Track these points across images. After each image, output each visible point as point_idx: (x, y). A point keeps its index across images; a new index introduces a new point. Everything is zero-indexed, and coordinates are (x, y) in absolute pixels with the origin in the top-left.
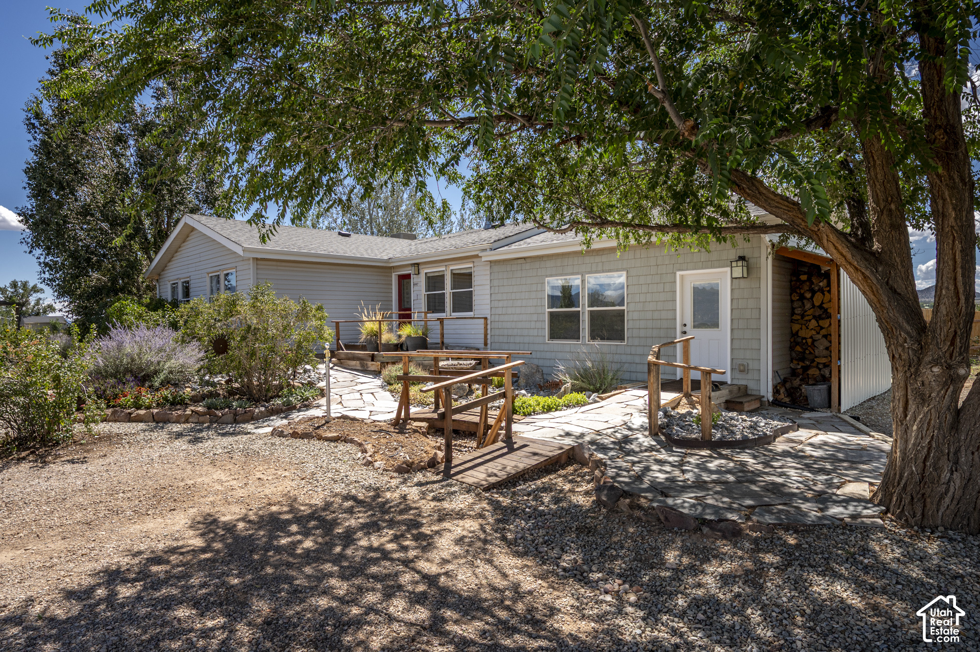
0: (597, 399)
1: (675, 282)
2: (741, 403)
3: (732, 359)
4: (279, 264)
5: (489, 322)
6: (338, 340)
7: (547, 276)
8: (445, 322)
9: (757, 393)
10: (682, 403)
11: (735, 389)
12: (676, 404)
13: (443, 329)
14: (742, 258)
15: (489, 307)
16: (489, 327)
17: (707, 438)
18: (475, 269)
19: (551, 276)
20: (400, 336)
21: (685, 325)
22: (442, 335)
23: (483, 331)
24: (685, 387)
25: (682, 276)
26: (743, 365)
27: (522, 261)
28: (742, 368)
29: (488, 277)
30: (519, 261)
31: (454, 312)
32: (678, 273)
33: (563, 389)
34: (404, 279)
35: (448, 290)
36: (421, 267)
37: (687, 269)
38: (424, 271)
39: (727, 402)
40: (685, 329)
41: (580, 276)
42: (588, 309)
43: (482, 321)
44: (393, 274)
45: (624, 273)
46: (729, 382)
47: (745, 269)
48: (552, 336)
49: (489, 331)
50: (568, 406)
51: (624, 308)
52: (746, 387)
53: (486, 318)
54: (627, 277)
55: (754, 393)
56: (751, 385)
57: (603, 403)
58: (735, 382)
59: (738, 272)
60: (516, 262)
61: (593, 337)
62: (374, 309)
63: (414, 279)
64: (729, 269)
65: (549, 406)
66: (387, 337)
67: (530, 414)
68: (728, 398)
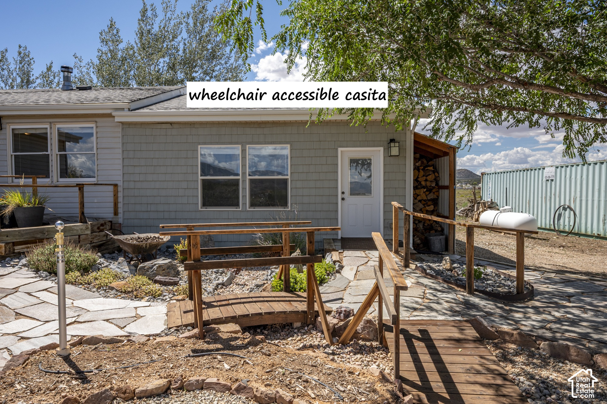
0: (339, 263)
1: (337, 157)
3: (384, 220)
5: (120, 189)
7: (200, 144)
8: (86, 188)
13: (83, 197)
15: (120, 173)
16: (120, 194)
18: (99, 129)
19: (204, 143)
21: (344, 193)
22: (82, 204)
23: (112, 199)
25: (343, 152)
27: (168, 126)
30: (164, 126)
31: (62, 177)
32: (340, 149)
35: (54, 152)
36: (5, 121)
37: (347, 147)
38: (10, 126)
40: (343, 196)
41: (240, 146)
42: (248, 177)
43: (111, 188)
45: (289, 146)
48: (204, 204)
49: (120, 199)
51: (288, 177)
53: (116, 185)
54: (291, 150)
60: (159, 126)
64: (382, 148)
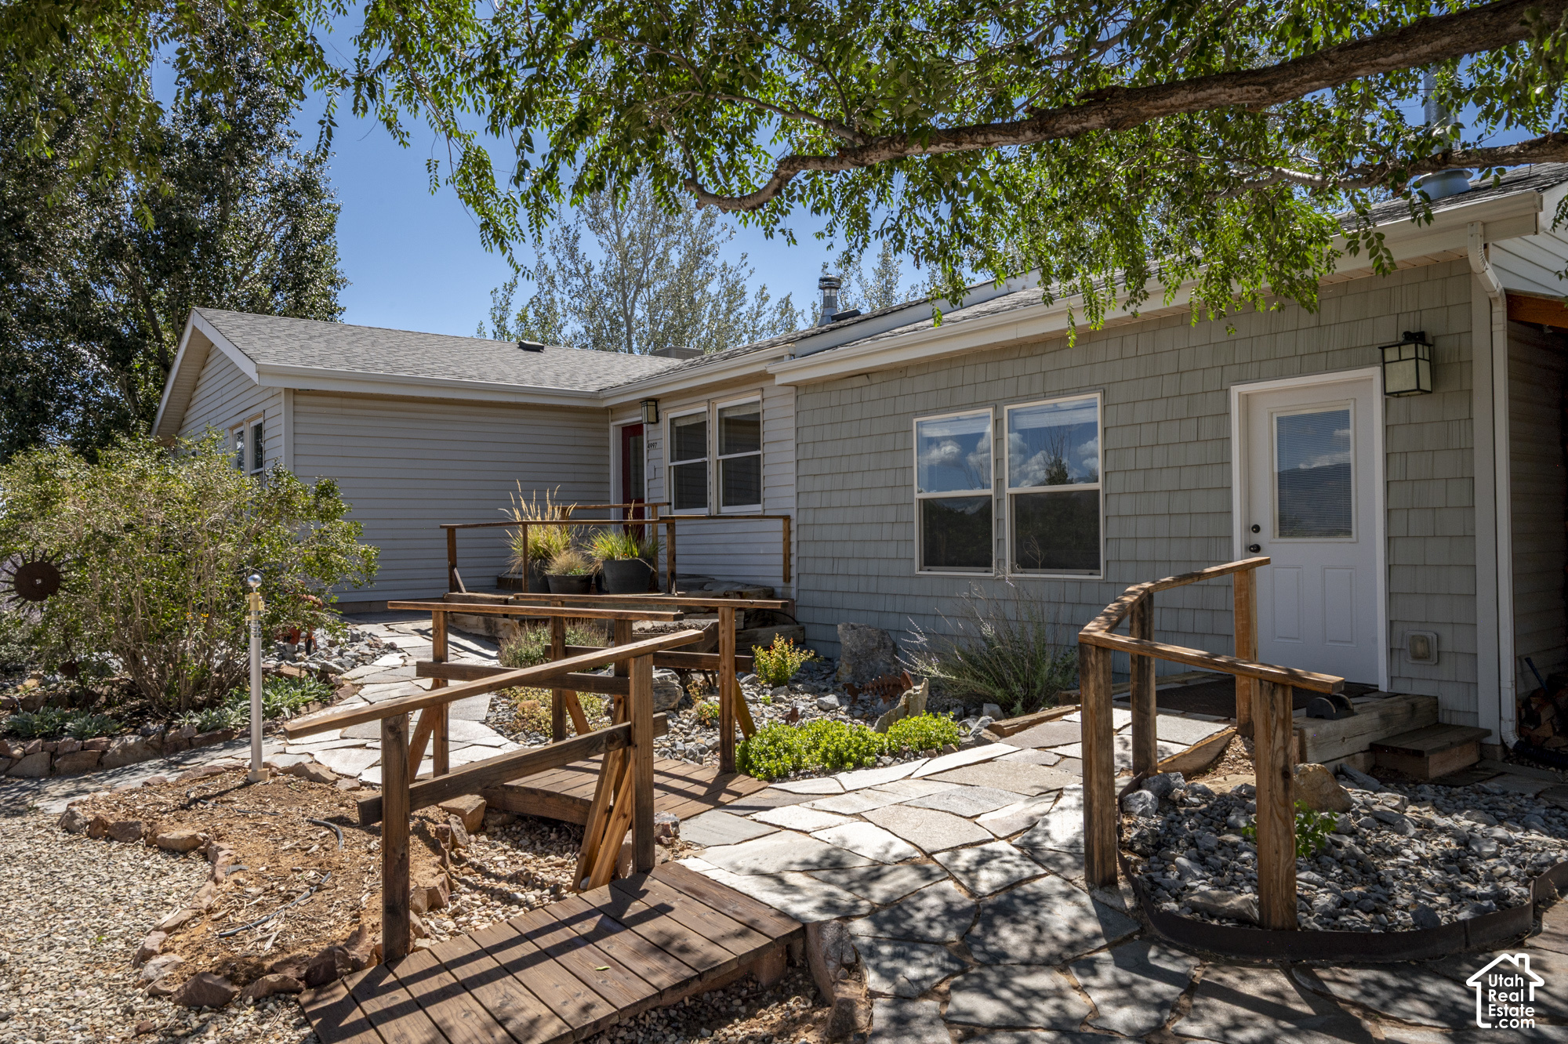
0: (986, 733)
1: (1227, 414)
2: (1419, 754)
3: (1391, 624)
4: (346, 402)
5: (793, 527)
6: (453, 566)
7: (916, 414)
9: (1470, 723)
10: (1230, 754)
11: (1400, 708)
12: (1210, 758)
13: (673, 543)
14: (1415, 338)
15: (793, 491)
16: (793, 538)
17: (1277, 921)
18: (766, 405)
19: (926, 412)
20: (589, 560)
21: (1256, 529)
23: (780, 548)
24: (1241, 706)
25: (1246, 399)
26: (1424, 640)
27: (863, 380)
28: (1420, 648)
29: (792, 423)
30: (857, 382)
31: (724, 503)
32: (1236, 391)
33: (902, 702)
34: (632, 433)
35: (714, 457)
36: (661, 406)
37: (1259, 379)
38: (668, 414)
39: (1374, 748)
40: (1257, 539)
41: (990, 411)
42: (1008, 490)
43: (779, 524)
44: (612, 424)
45: (1098, 396)
46: (1384, 687)
47: (1424, 366)
48: (931, 558)
49: (794, 549)
50: (899, 754)
51: (1098, 486)
52: (1435, 702)
53: (787, 518)
54: (1104, 407)
55: (1458, 720)
56: (1451, 698)
57: (998, 748)
58: (1401, 687)
59: (1403, 376)
60: (849, 384)
61: (1024, 561)
62: (541, 501)
63: (649, 434)
64: (1375, 372)
65: (838, 753)
66: (563, 562)
67: (783, 776)
68: (1379, 736)
